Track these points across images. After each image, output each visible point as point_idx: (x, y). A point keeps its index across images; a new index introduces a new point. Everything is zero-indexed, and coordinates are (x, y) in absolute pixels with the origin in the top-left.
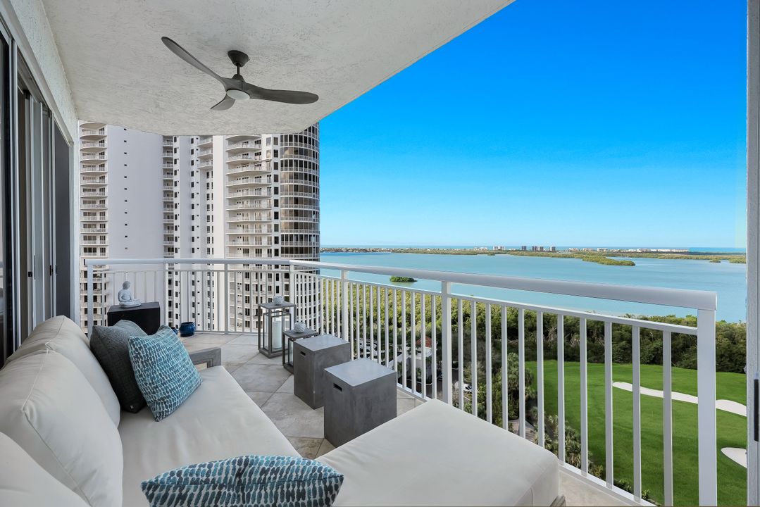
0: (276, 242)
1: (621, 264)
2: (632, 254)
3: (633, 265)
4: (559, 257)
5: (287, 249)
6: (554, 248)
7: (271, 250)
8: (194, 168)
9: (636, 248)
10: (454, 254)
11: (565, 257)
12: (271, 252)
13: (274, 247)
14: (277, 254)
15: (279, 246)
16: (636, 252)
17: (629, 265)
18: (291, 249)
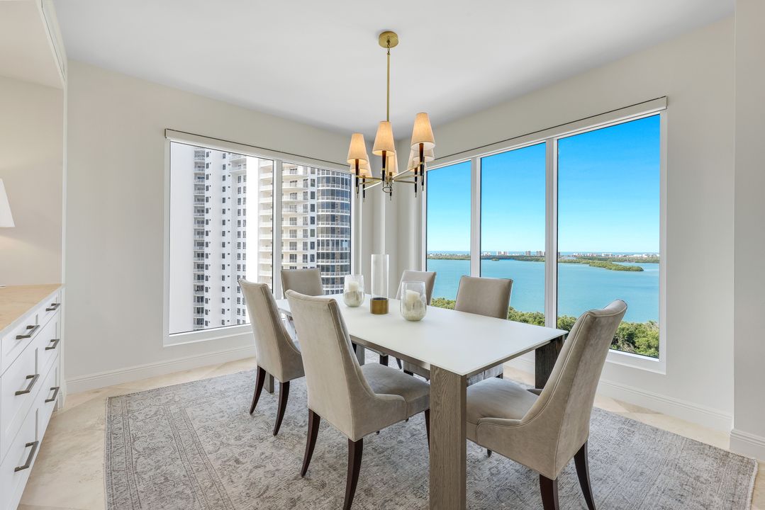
0: (312, 247)
1: (629, 269)
2: (638, 259)
3: (642, 270)
5: (323, 254)
7: (307, 255)
8: (226, 172)
12: (307, 258)
13: (310, 252)
14: (312, 260)
15: (314, 252)
17: (637, 270)
18: (328, 254)
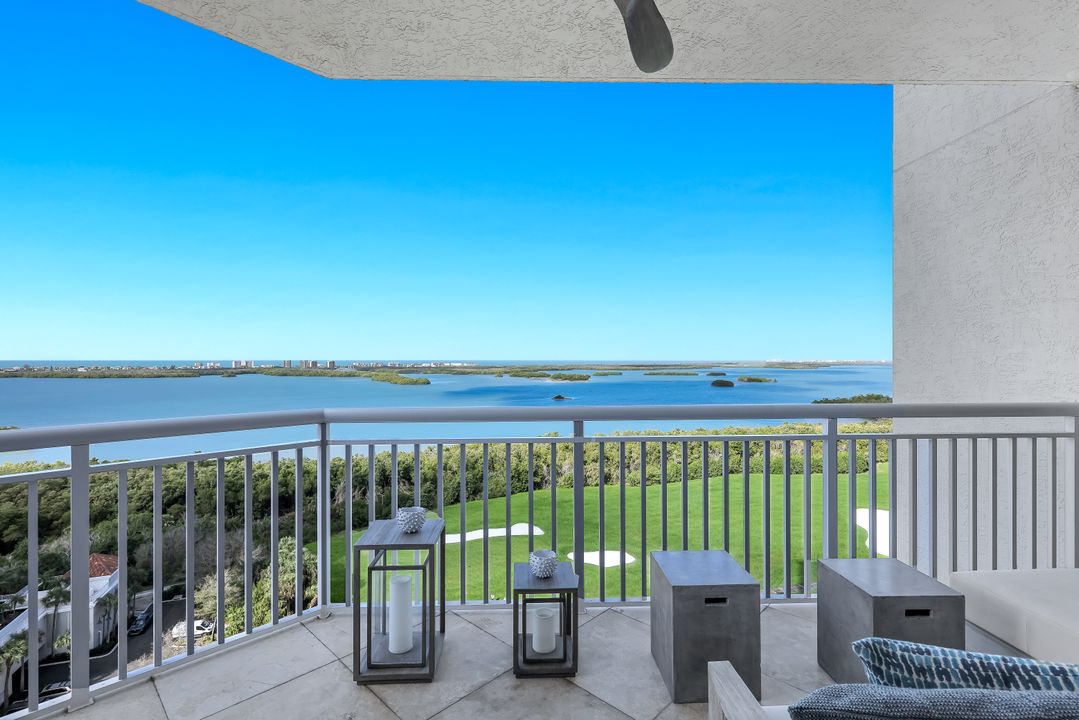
1: (415, 383)
2: (426, 370)
3: (429, 383)
4: (341, 376)
6: (332, 363)
9: (430, 362)
10: (148, 377)
11: (350, 375)
16: (430, 367)
17: (424, 383)
